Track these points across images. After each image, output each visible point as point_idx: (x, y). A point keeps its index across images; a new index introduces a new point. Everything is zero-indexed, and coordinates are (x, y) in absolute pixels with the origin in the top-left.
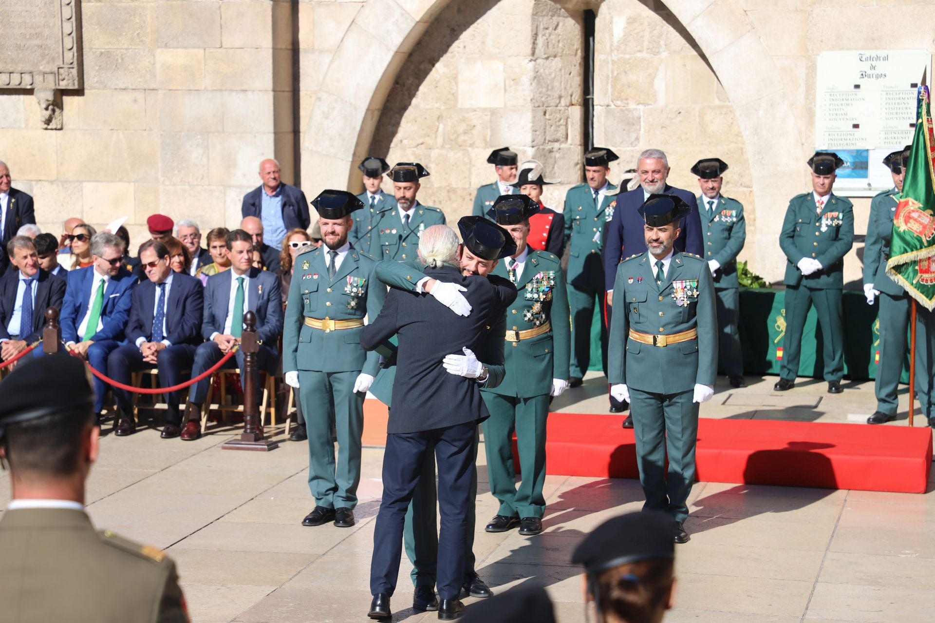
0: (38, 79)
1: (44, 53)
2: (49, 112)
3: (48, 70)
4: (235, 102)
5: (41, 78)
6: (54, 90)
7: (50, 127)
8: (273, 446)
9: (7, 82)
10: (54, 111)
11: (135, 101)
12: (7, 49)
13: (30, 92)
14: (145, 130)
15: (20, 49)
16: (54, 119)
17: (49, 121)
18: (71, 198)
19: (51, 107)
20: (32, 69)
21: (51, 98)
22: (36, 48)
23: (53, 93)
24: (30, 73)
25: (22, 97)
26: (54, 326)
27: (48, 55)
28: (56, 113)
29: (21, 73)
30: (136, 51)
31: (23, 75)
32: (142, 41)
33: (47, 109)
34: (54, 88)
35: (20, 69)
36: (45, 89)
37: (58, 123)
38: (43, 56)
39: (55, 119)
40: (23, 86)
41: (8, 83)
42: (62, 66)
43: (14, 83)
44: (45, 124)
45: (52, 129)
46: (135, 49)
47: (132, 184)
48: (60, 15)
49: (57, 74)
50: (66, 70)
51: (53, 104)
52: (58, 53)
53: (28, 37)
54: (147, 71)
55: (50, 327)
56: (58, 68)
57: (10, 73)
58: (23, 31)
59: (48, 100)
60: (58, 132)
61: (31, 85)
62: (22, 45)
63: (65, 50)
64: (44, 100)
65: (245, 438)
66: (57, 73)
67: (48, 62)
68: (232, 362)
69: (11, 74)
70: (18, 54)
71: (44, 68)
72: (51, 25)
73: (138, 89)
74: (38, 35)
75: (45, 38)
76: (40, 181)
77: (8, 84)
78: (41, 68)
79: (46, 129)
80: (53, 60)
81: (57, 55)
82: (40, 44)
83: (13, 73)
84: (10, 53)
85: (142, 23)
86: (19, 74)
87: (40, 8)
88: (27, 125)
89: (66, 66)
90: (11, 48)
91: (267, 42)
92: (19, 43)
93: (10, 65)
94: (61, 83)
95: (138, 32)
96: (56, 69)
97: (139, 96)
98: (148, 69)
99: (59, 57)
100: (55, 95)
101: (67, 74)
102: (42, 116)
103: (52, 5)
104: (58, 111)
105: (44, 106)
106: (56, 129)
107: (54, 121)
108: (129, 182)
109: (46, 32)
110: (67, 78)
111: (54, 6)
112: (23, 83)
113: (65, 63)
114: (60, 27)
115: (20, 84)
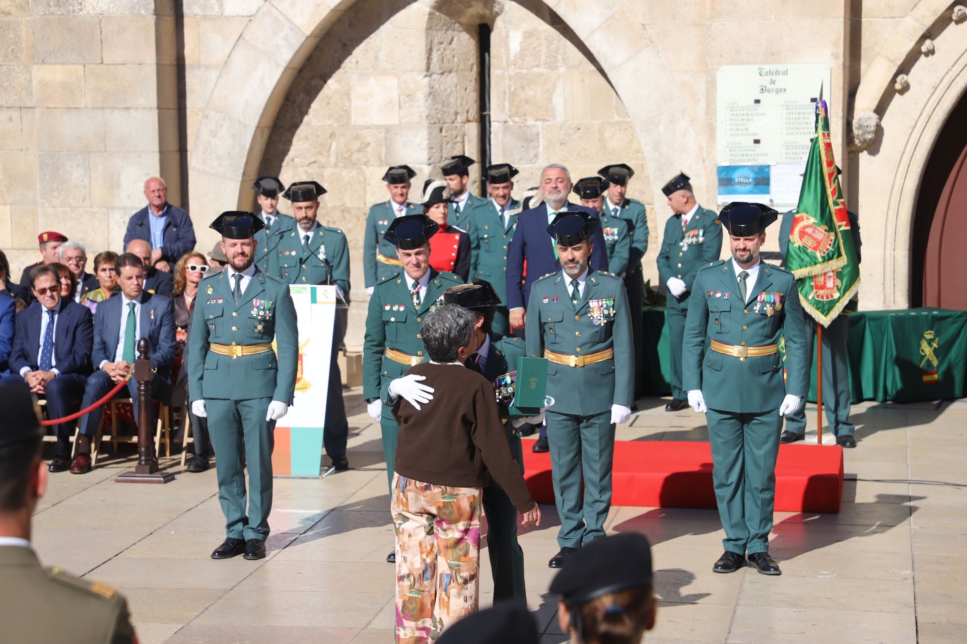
4: (118, 121)
8: (169, 478)
11: (11, 119)
14: (22, 150)
30: (11, 67)
32: (16, 57)
46: (9, 65)
47: (9, 207)
54: (22, 88)
65: (139, 470)
68: (125, 391)
73: (14, 107)
85: (16, 38)
91: (150, 57)
95: (12, 47)
97: (15, 114)
98: (23, 87)
108: (5, 204)
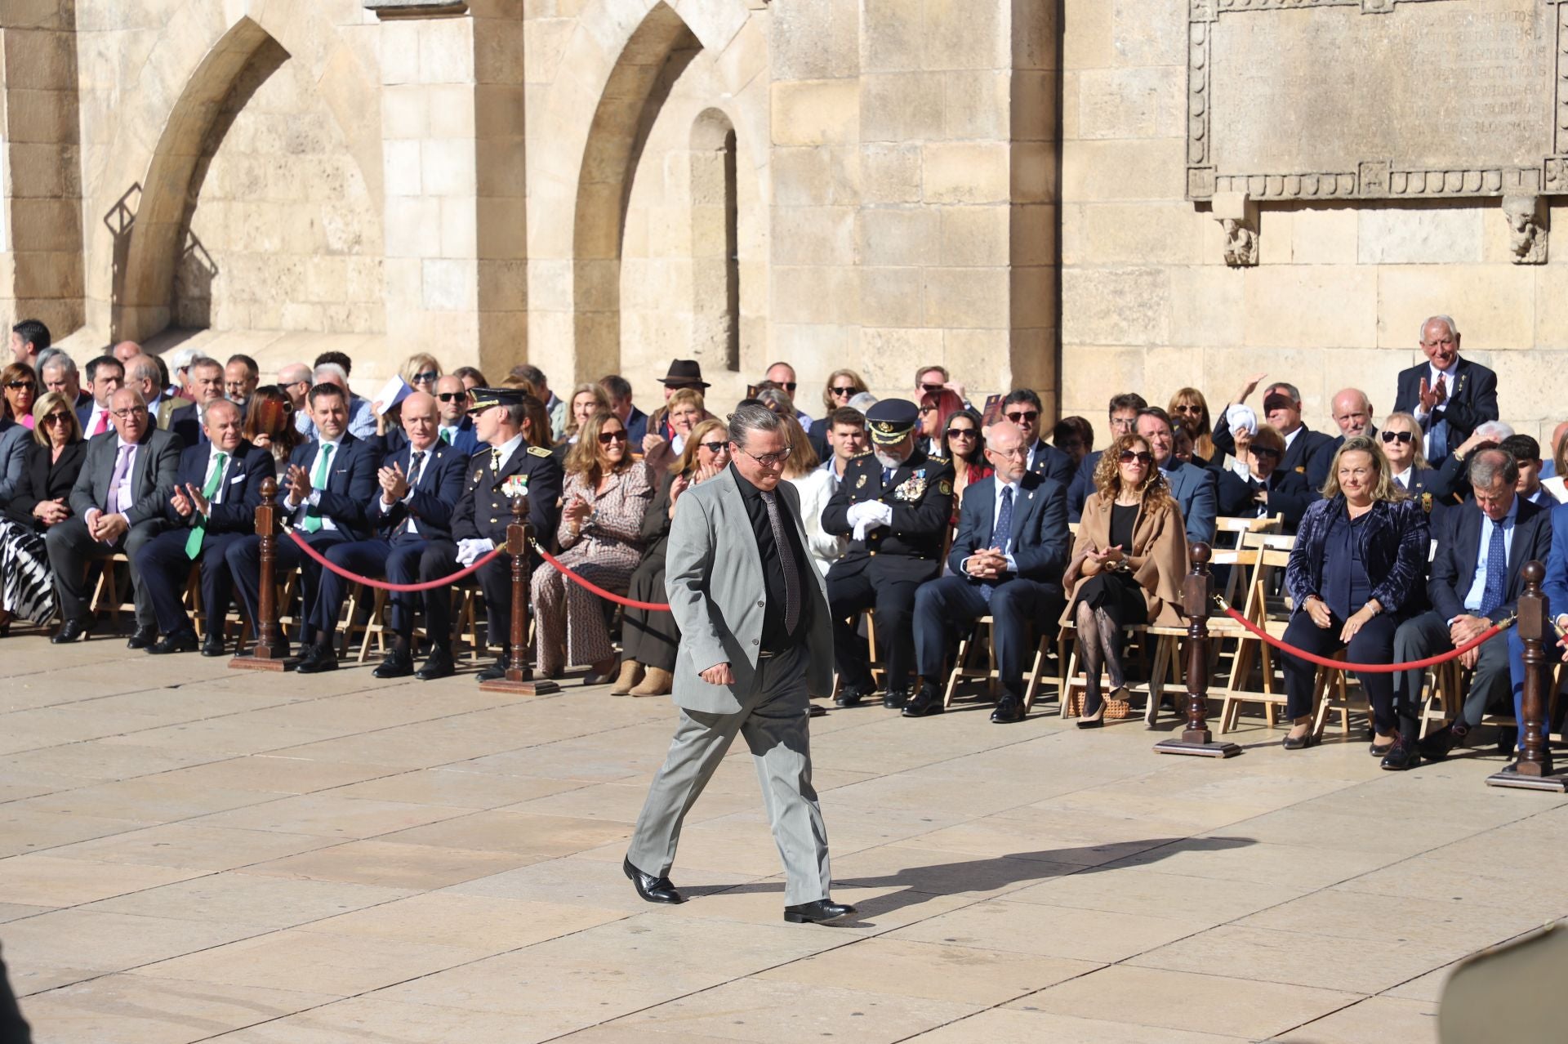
0: (1510, 180)
1: (1524, 136)
2: (1526, 235)
3: (1527, 164)
5: (1516, 179)
6: (1536, 197)
7: (1525, 260)
9: (1458, 185)
10: (1534, 233)
12: (1461, 132)
13: (1495, 202)
15: (1482, 130)
16: (1533, 246)
17: (1524, 250)
18: (1556, 379)
19: (1529, 227)
20: (1500, 164)
21: (1530, 211)
22: (1510, 127)
23: (1533, 203)
24: (1498, 170)
25: (1480, 211)
26: (1537, 594)
27: (1529, 138)
28: (1537, 237)
29: (1482, 171)
31: (1484, 174)
33: (1522, 230)
34: (1536, 193)
35: (1480, 164)
36: (1521, 197)
37: (1540, 254)
38: (1521, 141)
39: (1536, 245)
40: (1483, 193)
41: (1458, 188)
42: (1552, 156)
43: (1470, 187)
44: (1518, 254)
45: (1529, 264)
48: (1554, 70)
49: (1542, 171)
50: (1559, 162)
51: (1532, 222)
52: (1546, 134)
53: (1497, 110)
55: (1530, 595)
56: (1546, 160)
57: (1464, 171)
58: (1489, 101)
59: (1524, 215)
60: (1538, 267)
61: (1498, 190)
62: (1487, 124)
63: (1559, 128)
64: (1518, 216)
66: (1542, 168)
67: (1529, 152)
69: (1466, 174)
70: (1479, 139)
71: (1521, 161)
72: (1538, 87)
74: (1515, 106)
75: (1527, 110)
76: (1505, 350)
77: (1460, 191)
78: (1516, 161)
79: (1519, 263)
80: (1538, 146)
81: (1544, 139)
82: (1517, 122)
83: (1468, 171)
84: (1465, 139)
86: (1479, 173)
87: (1521, 62)
88: (1488, 257)
89: (1559, 156)
90: (1468, 130)
92: (1480, 121)
93: (1464, 158)
94: (1549, 185)
96: (1543, 162)
99: (1548, 139)
100: (1537, 205)
101: (1560, 169)
102: (1514, 242)
103: (1542, 54)
104: (1540, 232)
105: (1518, 224)
106: (1536, 263)
107: (1533, 250)
109: (1530, 100)
110: (1559, 176)
111: (1545, 56)
112: (1485, 187)
113: (1557, 150)
114: (1554, 91)
115: (1478, 190)
